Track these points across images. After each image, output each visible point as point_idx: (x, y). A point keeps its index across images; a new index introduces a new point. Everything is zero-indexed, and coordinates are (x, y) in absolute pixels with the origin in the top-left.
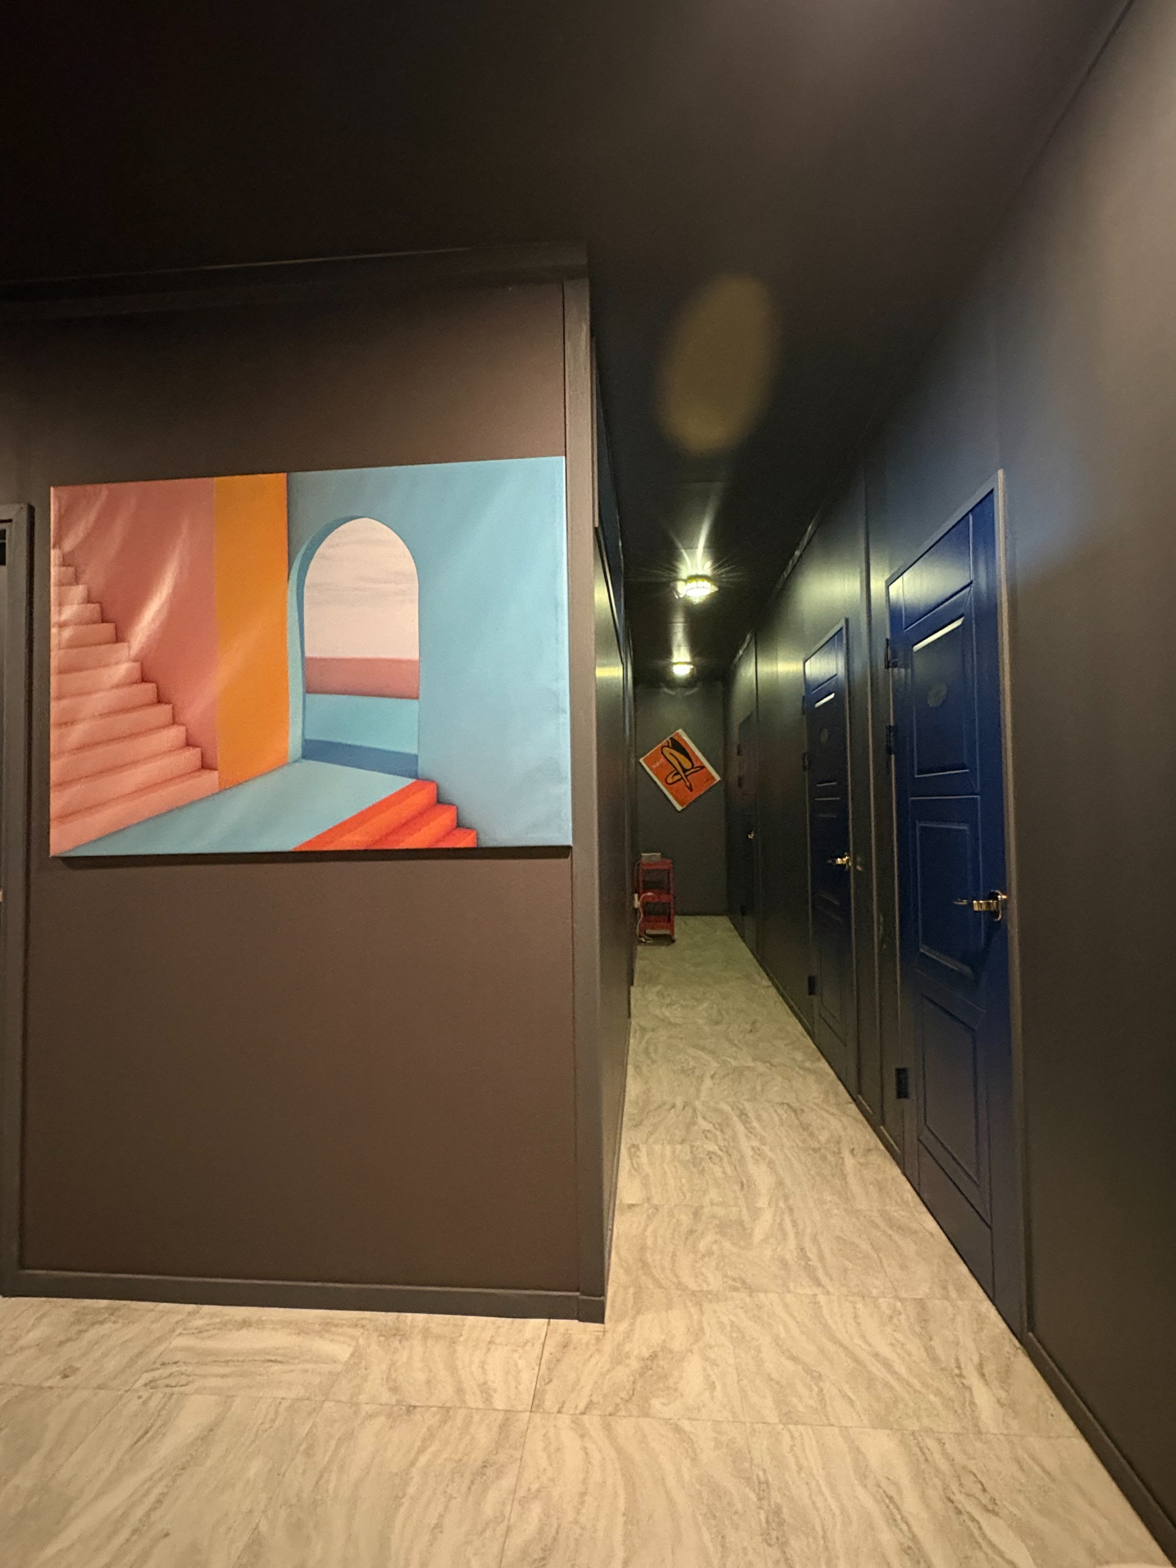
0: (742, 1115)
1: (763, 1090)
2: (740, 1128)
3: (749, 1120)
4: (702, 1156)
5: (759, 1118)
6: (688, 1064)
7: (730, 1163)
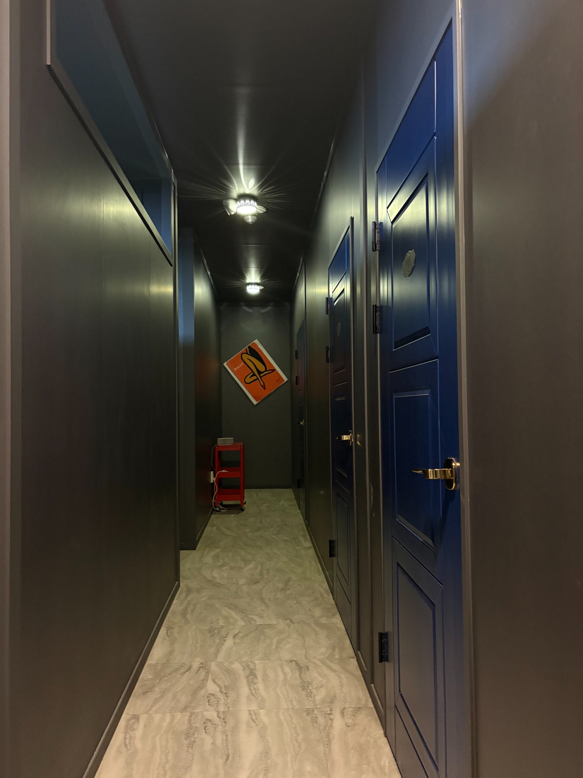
0: (252, 675)
1: (277, 646)
2: (245, 690)
3: (256, 681)
4: (198, 725)
5: (265, 678)
6: (218, 624)
7: (224, 732)
